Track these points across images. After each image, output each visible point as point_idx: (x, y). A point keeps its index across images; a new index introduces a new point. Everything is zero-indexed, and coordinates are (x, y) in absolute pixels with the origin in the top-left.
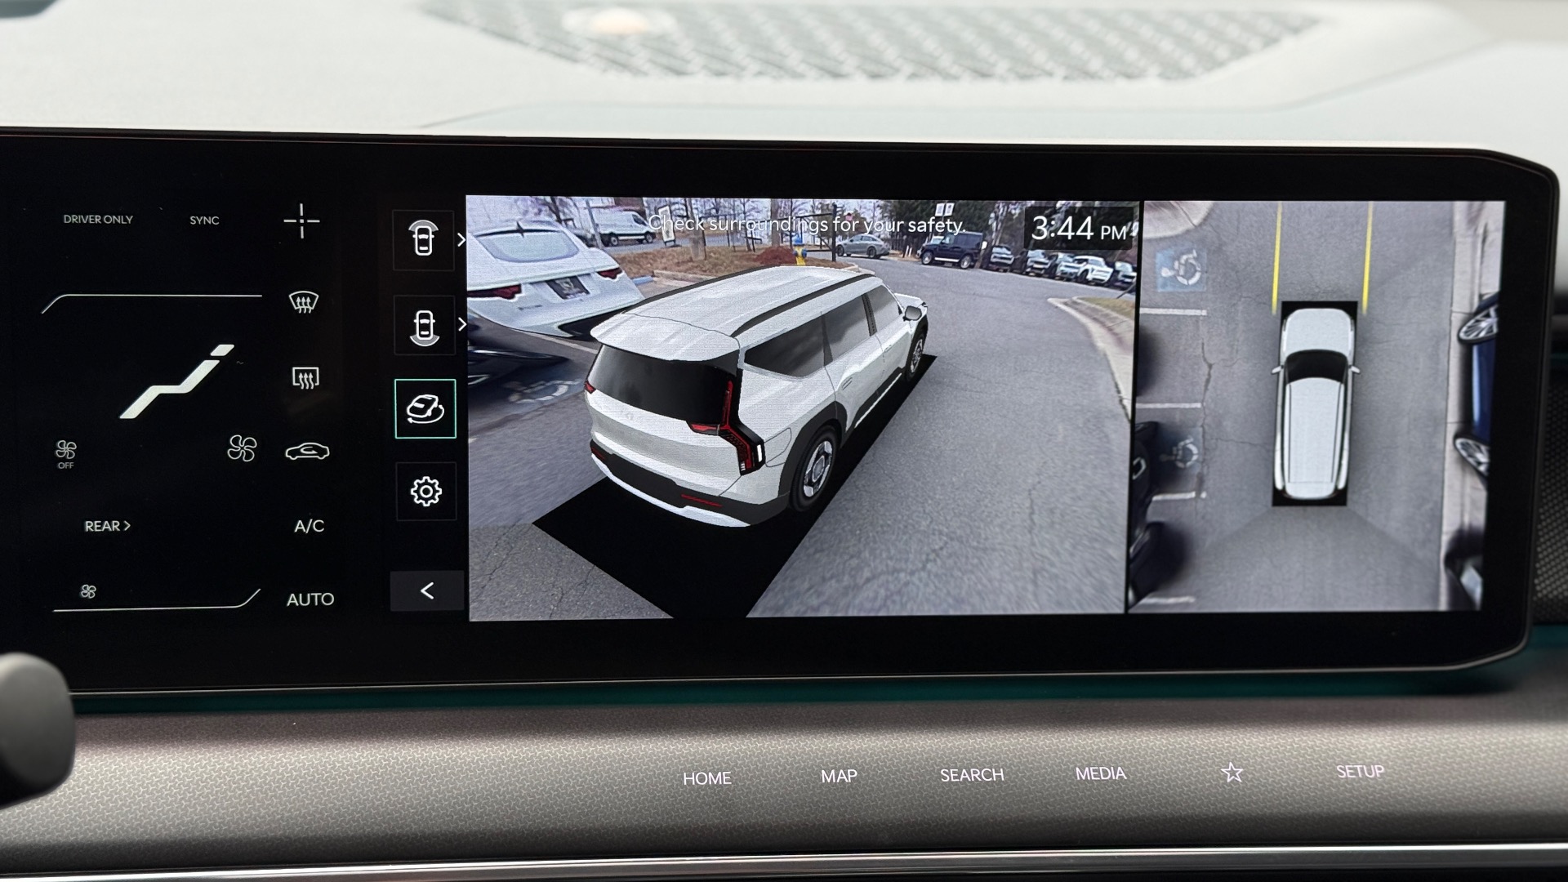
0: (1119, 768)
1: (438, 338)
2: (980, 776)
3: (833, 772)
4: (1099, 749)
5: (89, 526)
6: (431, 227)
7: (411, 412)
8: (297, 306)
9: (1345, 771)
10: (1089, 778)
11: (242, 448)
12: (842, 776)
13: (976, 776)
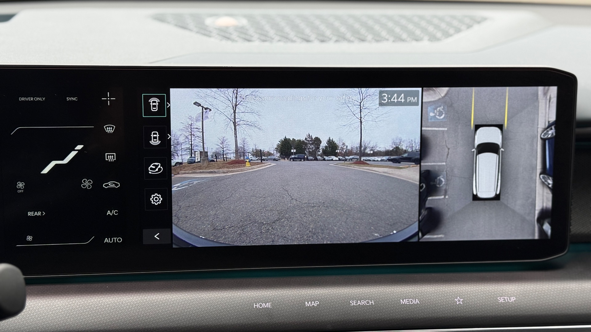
0: (417, 300)
1: (160, 142)
2: (365, 303)
3: (310, 302)
4: (409, 292)
5: (30, 214)
6: (157, 100)
7: (150, 169)
8: (107, 130)
9: (501, 299)
10: (405, 303)
11: (87, 184)
12: (313, 304)
13: (363, 303)
